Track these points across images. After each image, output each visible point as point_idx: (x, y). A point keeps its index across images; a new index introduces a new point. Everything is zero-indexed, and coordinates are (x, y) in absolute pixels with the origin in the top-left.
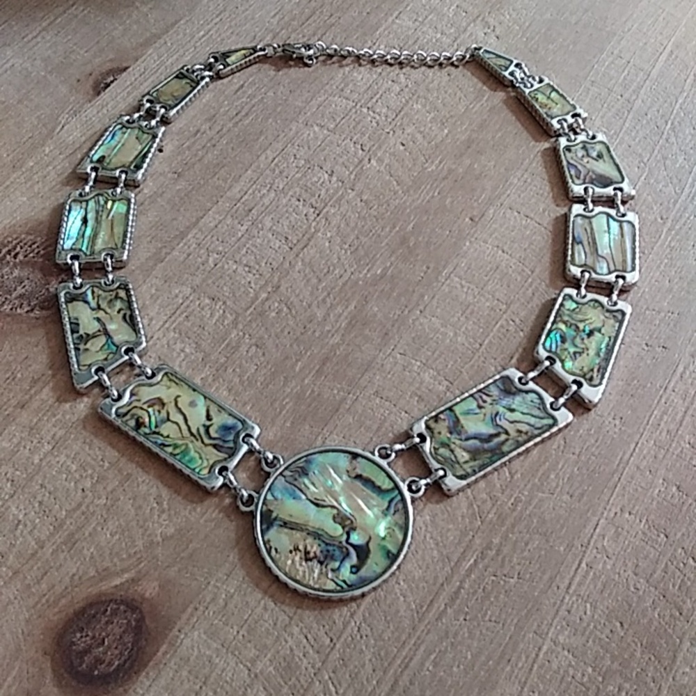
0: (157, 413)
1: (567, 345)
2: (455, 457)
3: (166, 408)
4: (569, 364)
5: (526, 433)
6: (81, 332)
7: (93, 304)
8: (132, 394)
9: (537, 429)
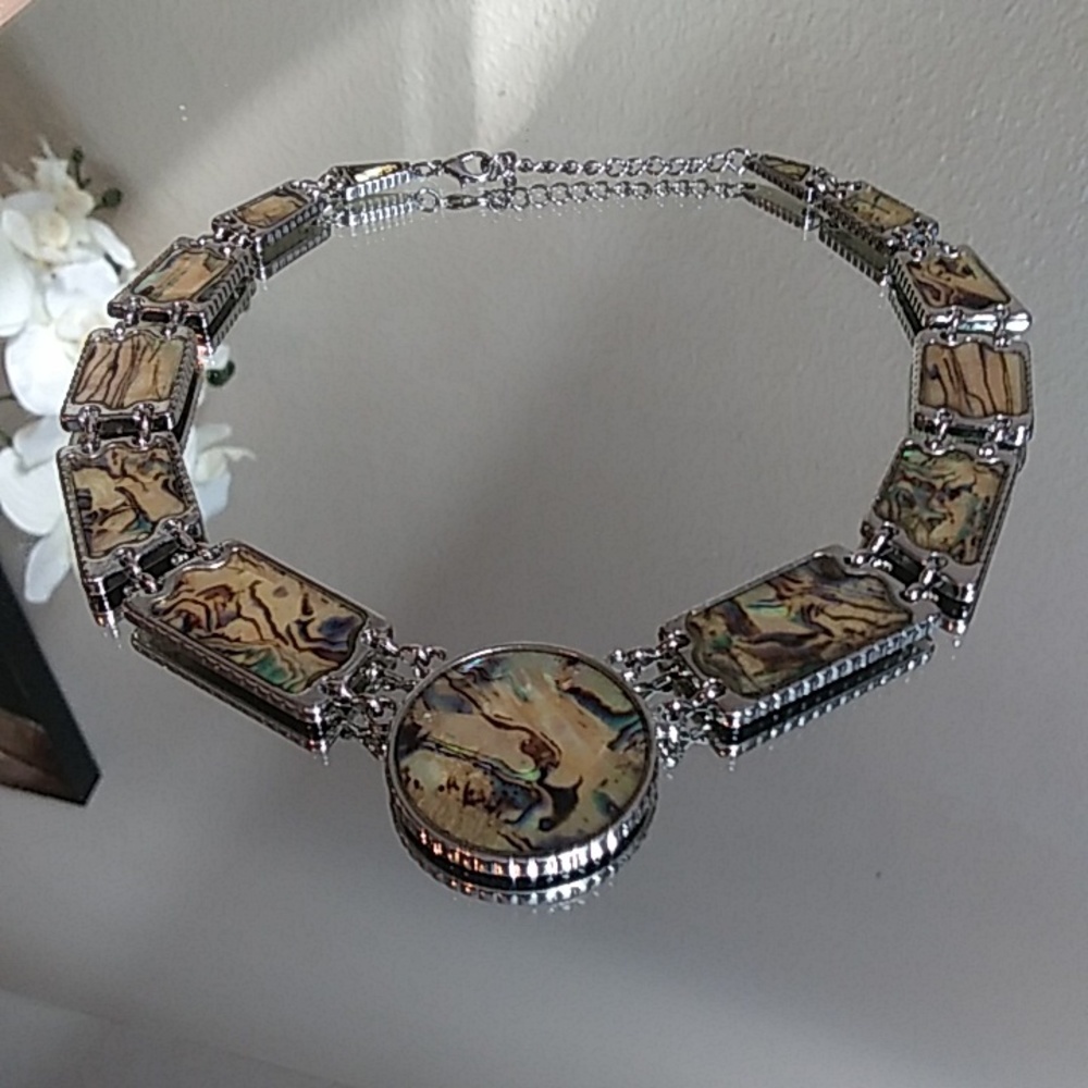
0: (220, 608)
1: (916, 509)
2: (740, 665)
3: (235, 599)
4: (921, 535)
6: (95, 508)
8: (179, 581)
9: (880, 627)
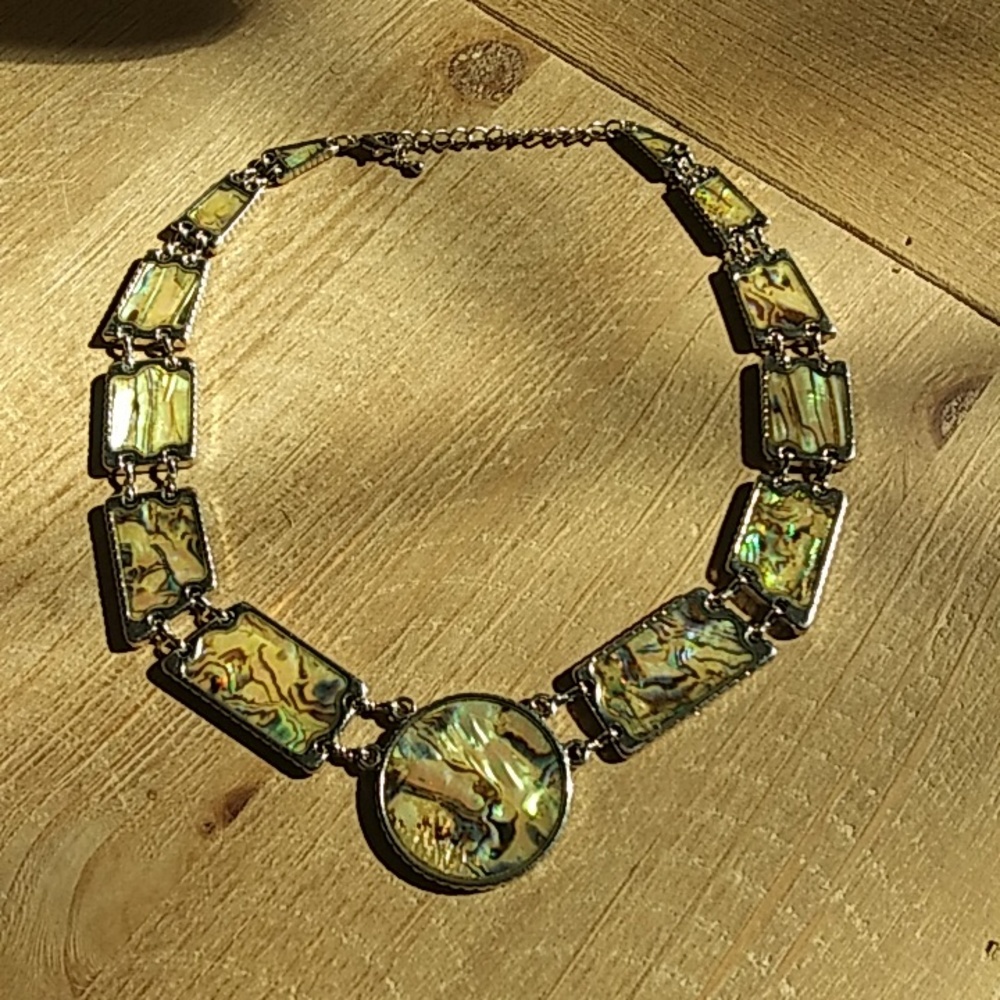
0: (237, 670)
1: (767, 554)
2: (633, 710)
3: (248, 662)
4: (770, 578)
5: (719, 674)
6: (135, 565)
7: (151, 526)
8: (205, 646)
9: (732, 668)
